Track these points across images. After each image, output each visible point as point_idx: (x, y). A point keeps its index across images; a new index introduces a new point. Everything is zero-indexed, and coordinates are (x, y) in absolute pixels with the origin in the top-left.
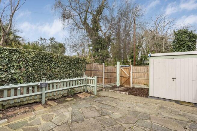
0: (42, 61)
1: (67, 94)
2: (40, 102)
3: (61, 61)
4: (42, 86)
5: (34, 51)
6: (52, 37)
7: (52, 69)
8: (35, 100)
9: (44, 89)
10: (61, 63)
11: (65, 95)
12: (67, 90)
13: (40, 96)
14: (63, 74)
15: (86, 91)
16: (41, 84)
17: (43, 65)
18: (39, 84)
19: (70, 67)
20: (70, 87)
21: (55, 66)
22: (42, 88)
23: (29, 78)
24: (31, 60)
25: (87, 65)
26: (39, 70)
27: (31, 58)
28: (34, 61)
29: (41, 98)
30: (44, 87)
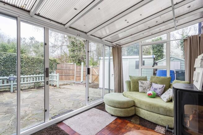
0: (13, 61)
1: (33, 87)
2: (9, 91)
3: (31, 62)
4: (11, 80)
5: (5, 54)
6: (32, 37)
7: (23, 67)
8: (5, 90)
9: (12, 82)
10: (31, 63)
11: (32, 87)
12: (34, 83)
13: (9, 86)
14: (34, 72)
15: (52, 85)
16: (10, 78)
17: (14, 64)
18: (8, 78)
19: (40, 66)
20: (36, 81)
21: (25, 65)
22: (10, 81)
23: (2, 74)
24: (3, 61)
25: (58, 65)
26: (11, 68)
27: (3, 59)
28: (6, 61)
29: (10, 88)
30: (12, 80)
